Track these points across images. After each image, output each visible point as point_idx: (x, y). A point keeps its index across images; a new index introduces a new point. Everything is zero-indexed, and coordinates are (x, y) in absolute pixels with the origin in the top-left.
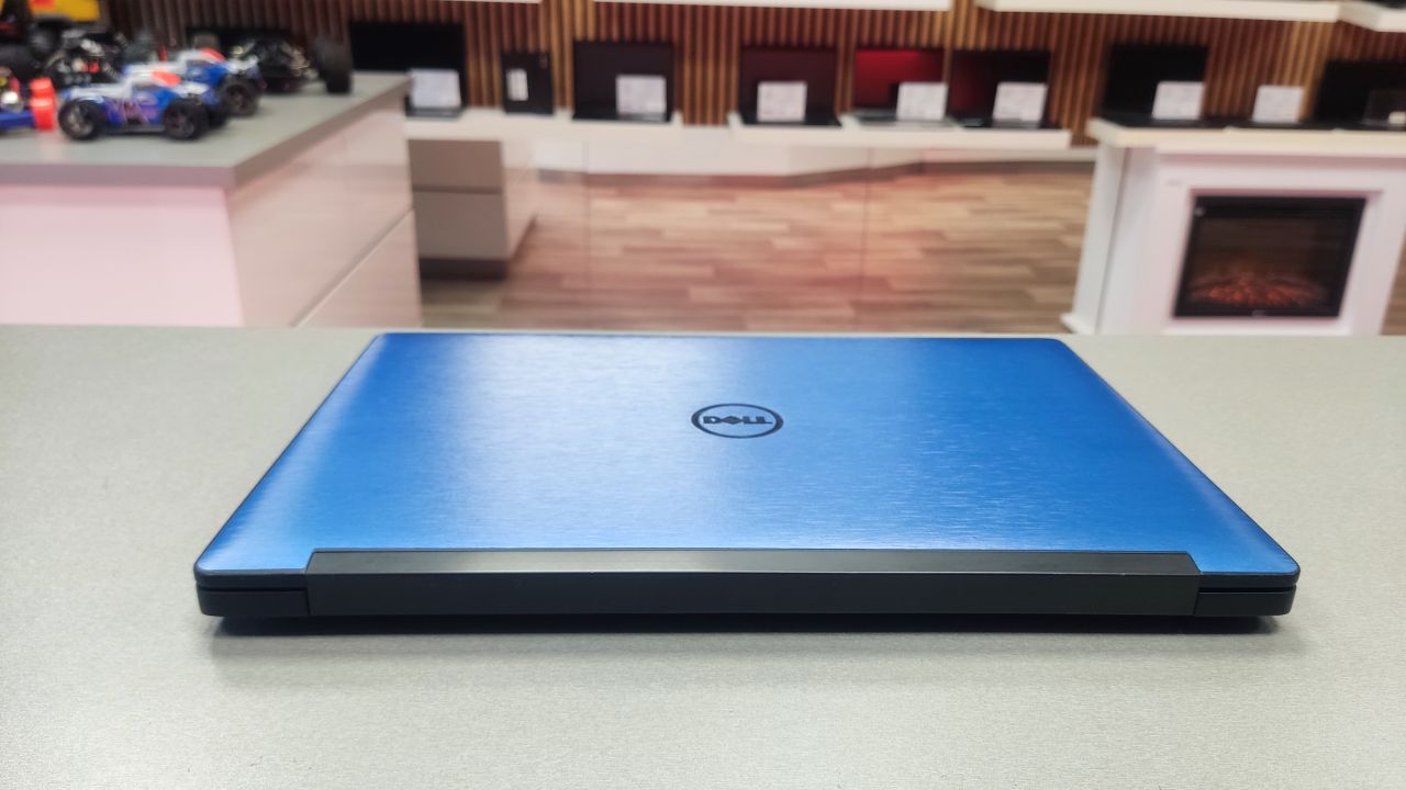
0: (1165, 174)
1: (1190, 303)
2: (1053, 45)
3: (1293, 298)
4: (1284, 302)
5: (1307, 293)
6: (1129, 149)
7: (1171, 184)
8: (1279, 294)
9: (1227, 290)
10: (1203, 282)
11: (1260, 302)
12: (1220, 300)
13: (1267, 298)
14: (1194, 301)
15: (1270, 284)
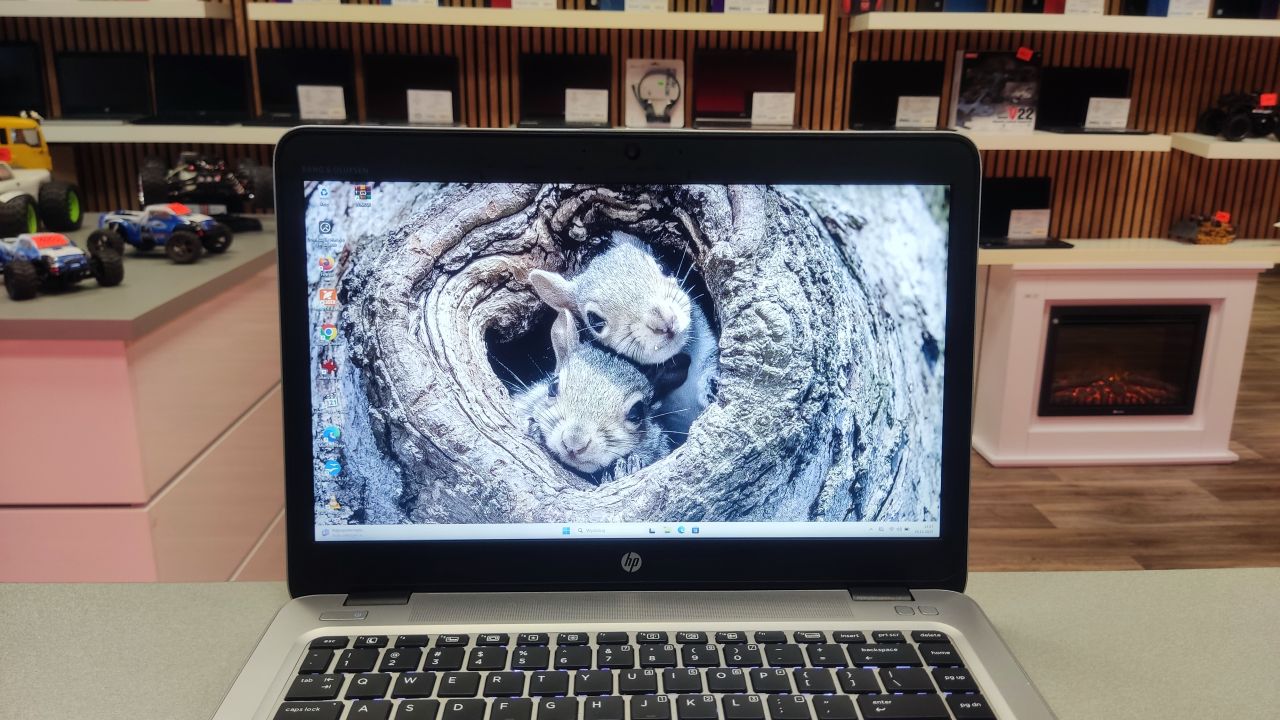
0: (1022, 289)
1: (1053, 403)
3: (1150, 397)
4: (1141, 400)
5: (1163, 392)
6: (989, 266)
7: (1028, 296)
8: (1137, 393)
9: (1088, 390)
10: (1064, 383)
11: (1119, 400)
12: (1082, 400)
13: (1126, 397)
14: (1059, 399)
15: (1126, 384)
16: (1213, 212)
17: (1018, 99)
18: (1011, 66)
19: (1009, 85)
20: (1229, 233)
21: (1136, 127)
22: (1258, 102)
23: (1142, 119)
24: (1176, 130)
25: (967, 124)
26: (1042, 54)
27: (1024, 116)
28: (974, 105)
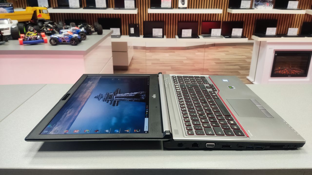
0: (268, 47)
1: (274, 74)
2: (244, 20)
3: (297, 73)
4: (295, 73)
5: (300, 72)
6: (261, 41)
7: (270, 49)
8: (294, 72)
9: (283, 71)
10: (277, 69)
11: (290, 73)
12: (281, 73)
13: (291, 73)
14: (276, 73)
15: (292, 69)
17: (269, 1)
21: (299, 8)
24: (307, 9)
25: (257, 7)
27: (270, 5)
28: (258, 3)
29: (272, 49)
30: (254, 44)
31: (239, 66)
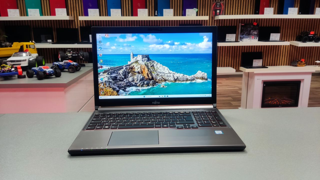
0: (256, 77)
1: (264, 105)
3: (287, 102)
5: (291, 101)
6: (249, 72)
7: (258, 79)
8: (284, 102)
10: (267, 100)
11: (280, 103)
12: (272, 104)
13: (282, 103)
14: (266, 104)
15: (282, 100)
16: (301, 59)
17: (254, 34)
18: (252, 27)
19: (252, 31)
20: (305, 64)
21: (282, 40)
22: (310, 34)
23: (283, 38)
24: (291, 40)
25: (242, 40)
26: (259, 24)
27: (255, 38)
28: (244, 36)
29: (260, 79)
30: (243, 76)
31: (231, 97)
